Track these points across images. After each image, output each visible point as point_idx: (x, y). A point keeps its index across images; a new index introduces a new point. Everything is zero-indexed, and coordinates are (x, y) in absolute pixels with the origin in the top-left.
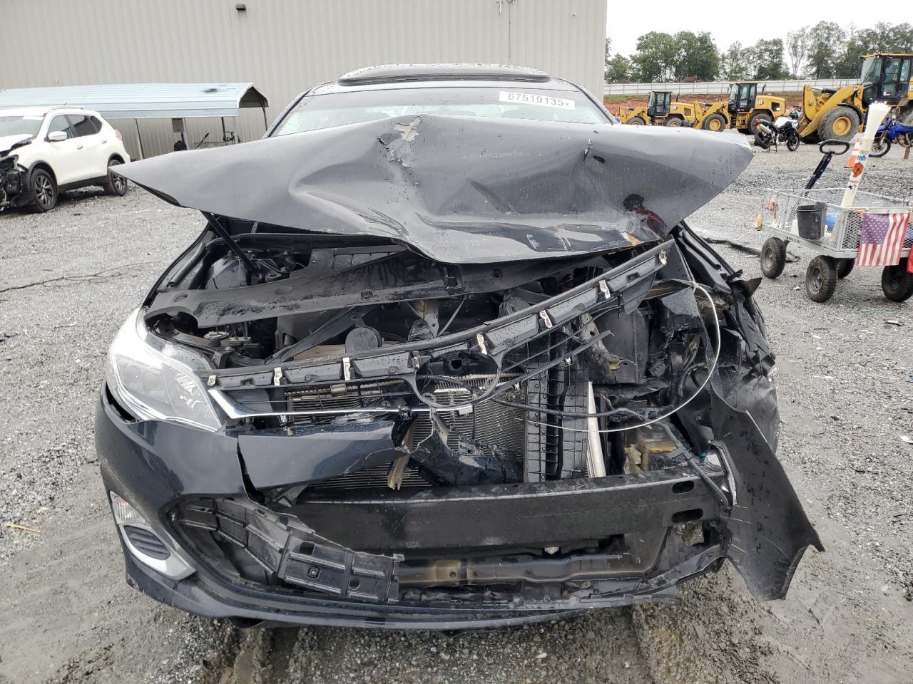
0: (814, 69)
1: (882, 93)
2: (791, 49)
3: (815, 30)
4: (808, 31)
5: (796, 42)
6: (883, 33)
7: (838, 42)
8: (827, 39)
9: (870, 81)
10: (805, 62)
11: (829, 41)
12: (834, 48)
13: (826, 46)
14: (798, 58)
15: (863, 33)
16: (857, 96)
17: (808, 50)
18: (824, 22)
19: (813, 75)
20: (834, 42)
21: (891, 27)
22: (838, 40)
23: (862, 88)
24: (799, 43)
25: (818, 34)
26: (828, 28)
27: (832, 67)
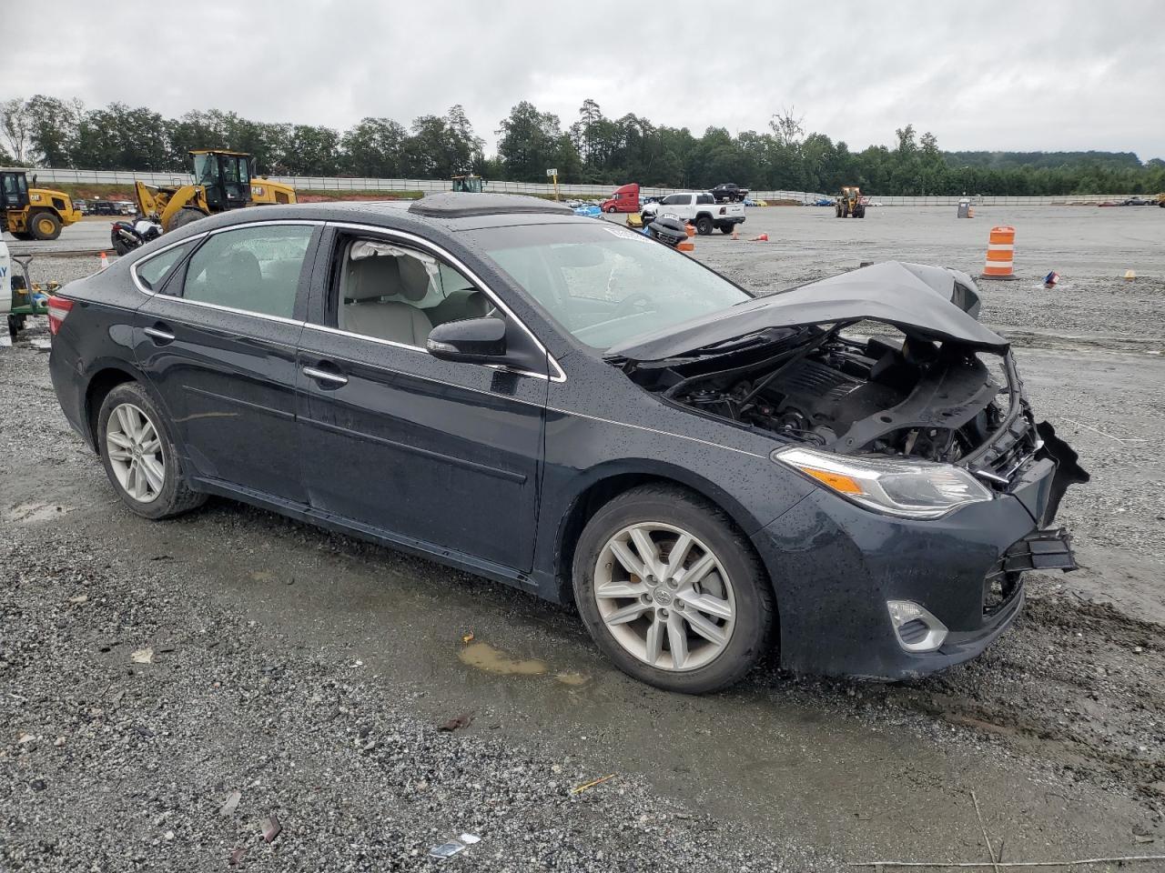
0: (43, 156)
1: (226, 196)
2: (5, 127)
3: (32, 105)
4: (22, 106)
5: (9, 119)
6: (120, 117)
7: (66, 124)
8: (51, 118)
9: (207, 180)
10: (27, 145)
11: (54, 121)
12: (62, 130)
13: (52, 127)
14: (19, 140)
15: (95, 115)
16: (200, 198)
17: (29, 130)
18: (40, 96)
19: (43, 162)
20: (61, 122)
21: (129, 110)
22: (66, 120)
23: (202, 189)
24: (14, 120)
25: (37, 111)
26: (47, 104)
27: (66, 154)
